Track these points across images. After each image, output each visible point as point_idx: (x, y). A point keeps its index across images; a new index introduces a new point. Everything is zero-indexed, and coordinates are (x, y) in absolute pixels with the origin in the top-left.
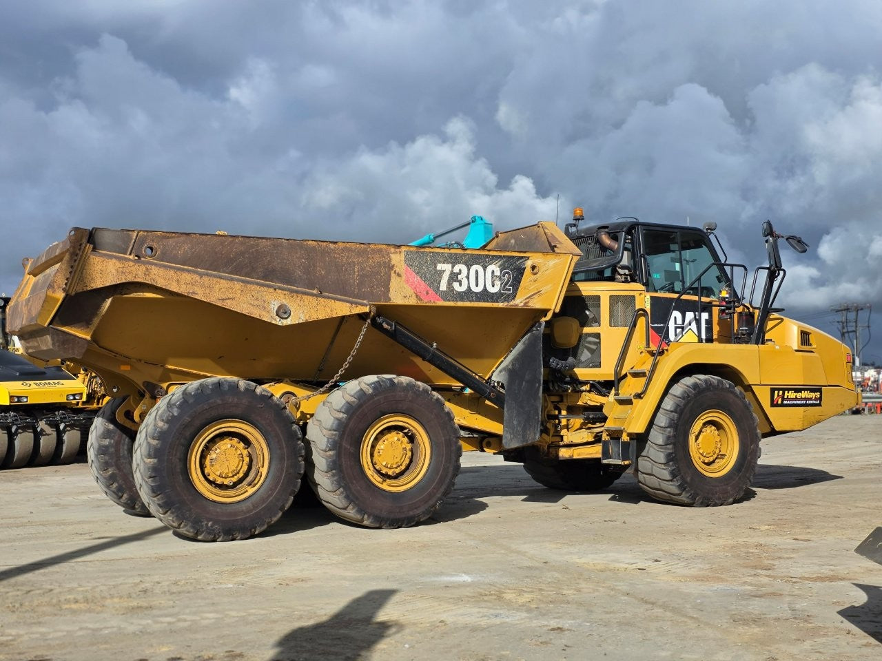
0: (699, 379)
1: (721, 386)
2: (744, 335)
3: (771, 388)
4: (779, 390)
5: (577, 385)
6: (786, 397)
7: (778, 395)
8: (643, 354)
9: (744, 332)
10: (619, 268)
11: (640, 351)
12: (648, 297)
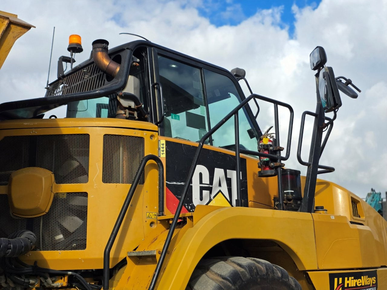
0: (240, 265)
1: (271, 275)
2: (290, 200)
3: (330, 274)
4: (338, 276)
5: (46, 278)
6: (346, 286)
7: (338, 284)
8: (154, 226)
9: (290, 196)
10: (122, 97)
11: (151, 220)
12: (163, 141)
